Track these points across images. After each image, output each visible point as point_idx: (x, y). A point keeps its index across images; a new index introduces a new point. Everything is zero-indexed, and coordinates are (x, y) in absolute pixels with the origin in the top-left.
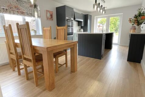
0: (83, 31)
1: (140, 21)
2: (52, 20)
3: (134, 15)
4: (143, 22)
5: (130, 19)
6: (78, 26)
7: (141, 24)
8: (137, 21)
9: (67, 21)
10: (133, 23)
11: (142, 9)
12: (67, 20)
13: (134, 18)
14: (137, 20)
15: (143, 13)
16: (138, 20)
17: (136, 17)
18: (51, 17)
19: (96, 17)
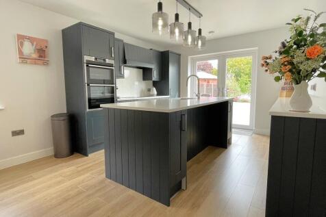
0: (155, 92)
1: (302, 67)
2: (46, 63)
3: (280, 45)
4: (314, 70)
5: (267, 58)
6: (144, 79)
7: (308, 76)
8: (289, 67)
9: (87, 66)
10: (277, 74)
11: (308, 19)
12: (89, 63)
13: (281, 53)
14: (291, 63)
15: (312, 35)
16: (295, 61)
17: (285, 50)
18: (40, 56)
19: (192, 59)
